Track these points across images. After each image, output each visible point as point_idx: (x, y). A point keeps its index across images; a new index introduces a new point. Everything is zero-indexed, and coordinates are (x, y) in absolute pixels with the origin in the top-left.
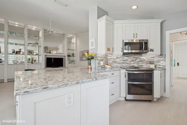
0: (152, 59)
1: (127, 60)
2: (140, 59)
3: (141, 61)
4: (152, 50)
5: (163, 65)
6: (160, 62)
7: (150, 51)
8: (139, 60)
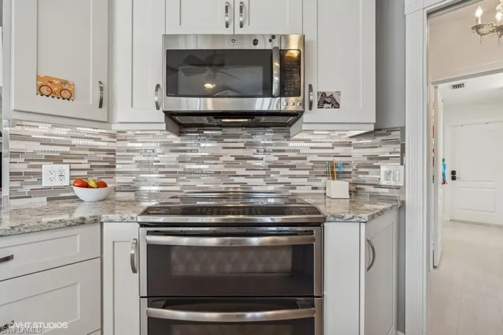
0: (338, 150)
1: (217, 157)
2: (284, 151)
3: (286, 163)
4: (328, 101)
5: (392, 183)
6: (378, 167)
7: (320, 106)
8: (276, 159)
